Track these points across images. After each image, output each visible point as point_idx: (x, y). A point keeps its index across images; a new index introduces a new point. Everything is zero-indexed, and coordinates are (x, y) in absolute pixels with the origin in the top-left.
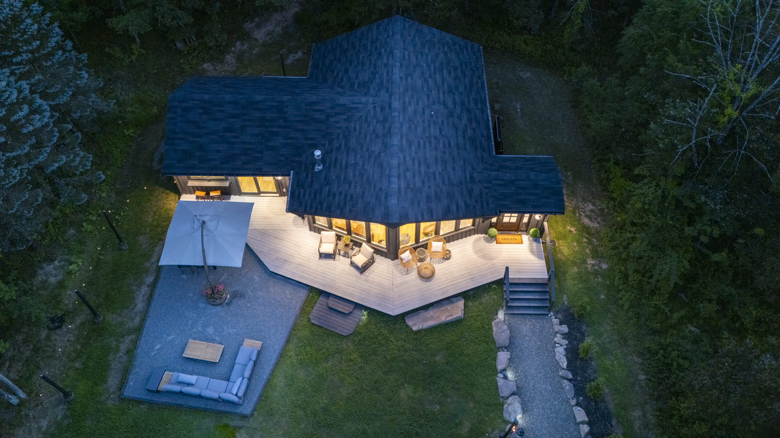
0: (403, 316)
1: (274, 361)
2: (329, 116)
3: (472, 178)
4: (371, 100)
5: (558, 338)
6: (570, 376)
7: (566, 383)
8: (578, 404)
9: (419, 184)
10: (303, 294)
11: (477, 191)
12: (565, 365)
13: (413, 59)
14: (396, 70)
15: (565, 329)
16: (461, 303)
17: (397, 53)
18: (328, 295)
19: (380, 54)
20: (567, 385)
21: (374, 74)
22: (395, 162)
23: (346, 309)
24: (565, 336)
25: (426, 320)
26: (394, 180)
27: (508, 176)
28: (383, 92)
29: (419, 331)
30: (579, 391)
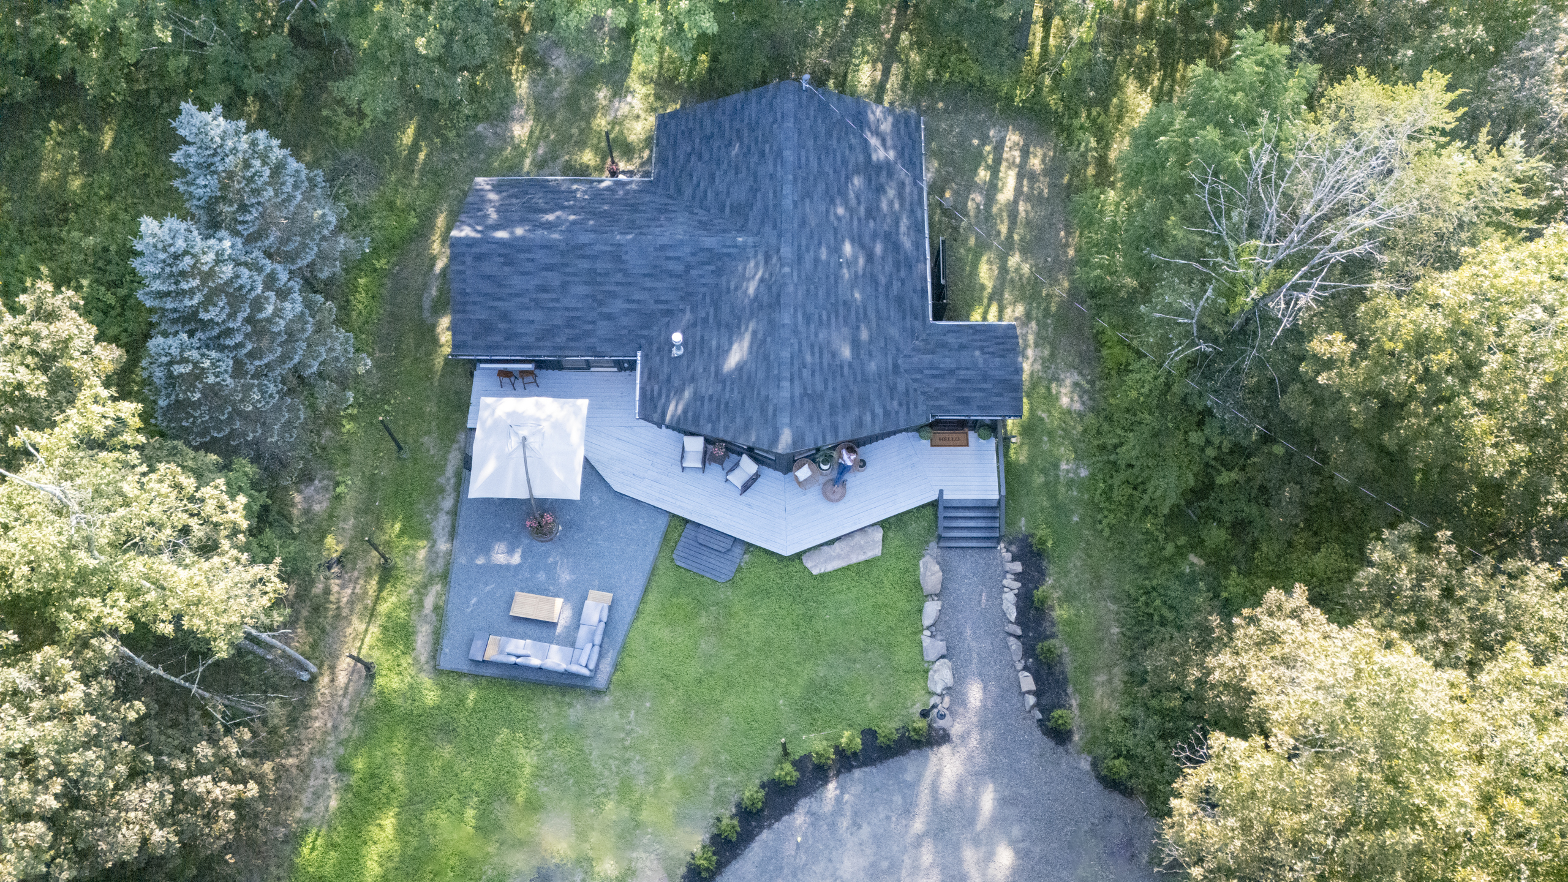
0: (799, 556)
1: (628, 619)
2: (689, 267)
3: (896, 366)
4: (750, 240)
5: (1009, 581)
6: (1019, 632)
7: (1012, 641)
8: (1025, 668)
10: (662, 522)
11: (901, 387)
12: (1013, 615)
13: (814, 164)
14: (787, 189)
15: (1018, 567)
16: (878, 534)
17: (789, 155)
18: (699, 525)
19: (762, 154)
20: (1014, 645)
21: (754, 190)
23: (723, 546)
24: (1018, 577)
25: (831, 559)
27: (948, 363)
28: (768, 229)
29: (822, 576)
30: (1029, 651)
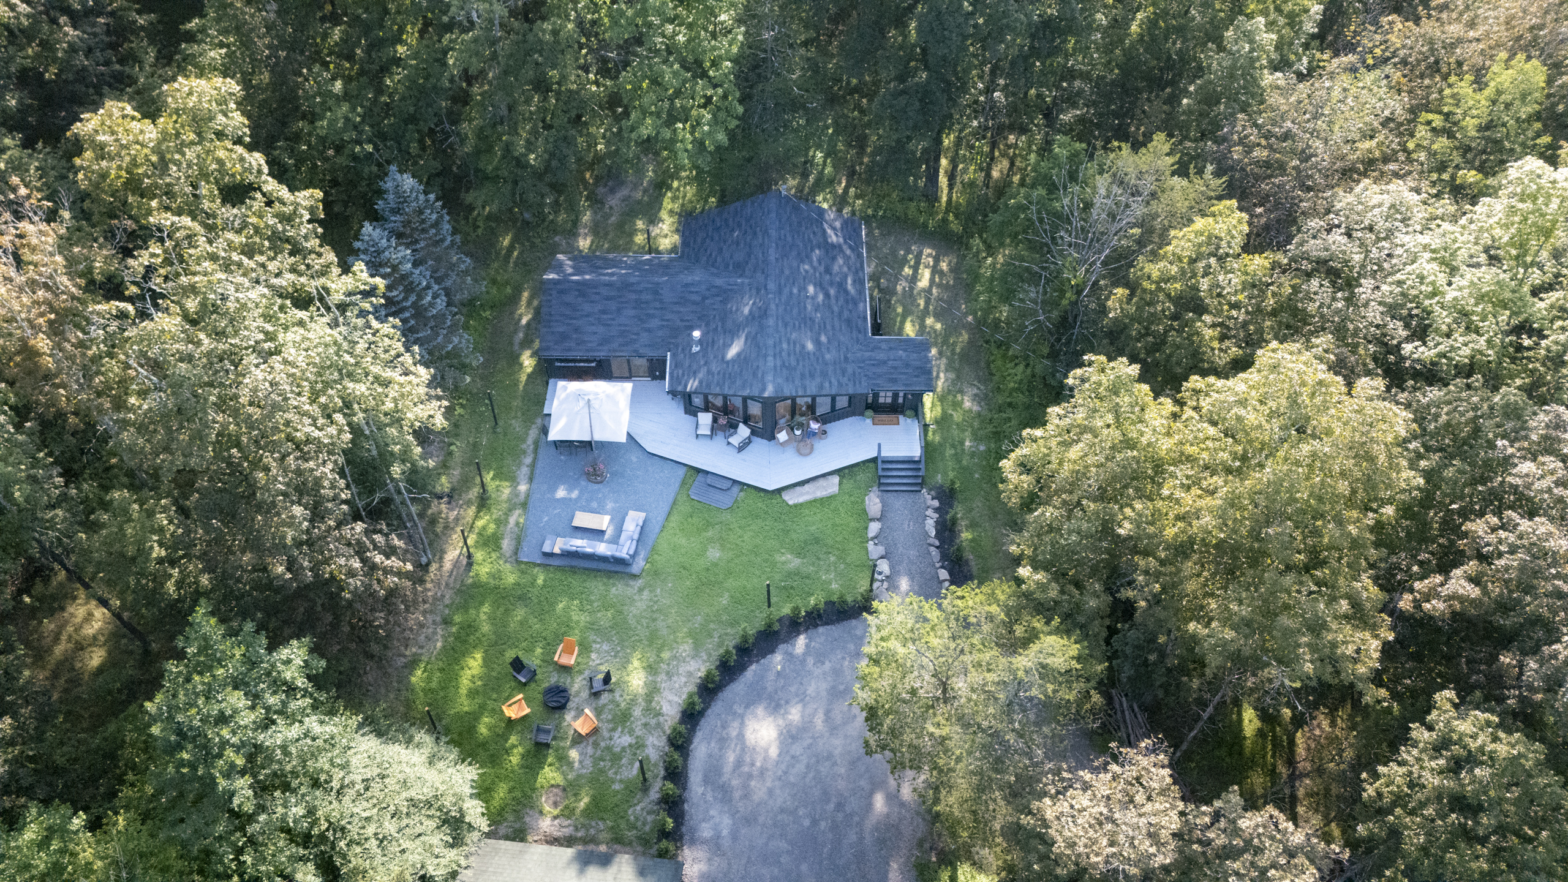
0: (779, 491)
1: (657, 530)
2: (704, 298)
3: (846, 358)
4: (747, 281)
5: (930, 512)
6: (937, 543)
7: (932, 549)
8: (942, 567)
9: (794, 363)
10: (682, 471)
11: (850, 370)
12: (933, 533)
13: (789, 239)
14: (772, 251)
15: (936, 503)
16: (836, 479)
17: (773, 233)
18: (707, 473)
19: (755, 233)
20: (934, 552)
21: (749, 255)
22: (770, 342)
23: (726, 484)
24: (936, 510)
25: (802, 494)
26: (770, 359)
27: (882, 356)
28: (759, 274)
29: (796, 506)
30: (944, 557)
